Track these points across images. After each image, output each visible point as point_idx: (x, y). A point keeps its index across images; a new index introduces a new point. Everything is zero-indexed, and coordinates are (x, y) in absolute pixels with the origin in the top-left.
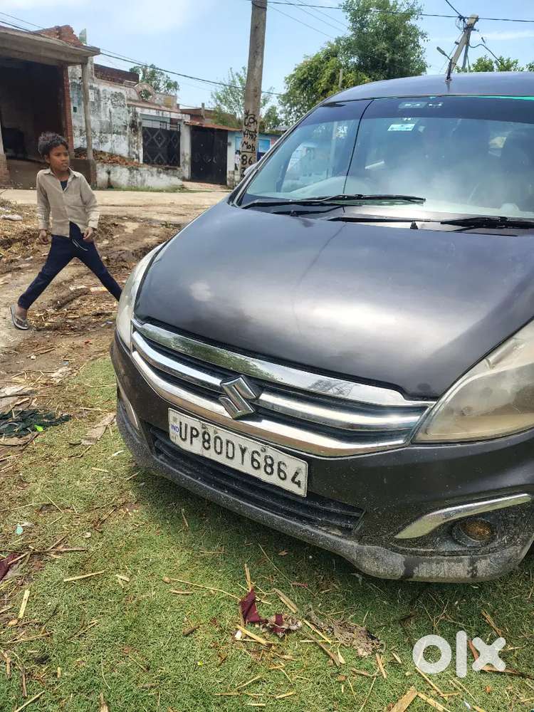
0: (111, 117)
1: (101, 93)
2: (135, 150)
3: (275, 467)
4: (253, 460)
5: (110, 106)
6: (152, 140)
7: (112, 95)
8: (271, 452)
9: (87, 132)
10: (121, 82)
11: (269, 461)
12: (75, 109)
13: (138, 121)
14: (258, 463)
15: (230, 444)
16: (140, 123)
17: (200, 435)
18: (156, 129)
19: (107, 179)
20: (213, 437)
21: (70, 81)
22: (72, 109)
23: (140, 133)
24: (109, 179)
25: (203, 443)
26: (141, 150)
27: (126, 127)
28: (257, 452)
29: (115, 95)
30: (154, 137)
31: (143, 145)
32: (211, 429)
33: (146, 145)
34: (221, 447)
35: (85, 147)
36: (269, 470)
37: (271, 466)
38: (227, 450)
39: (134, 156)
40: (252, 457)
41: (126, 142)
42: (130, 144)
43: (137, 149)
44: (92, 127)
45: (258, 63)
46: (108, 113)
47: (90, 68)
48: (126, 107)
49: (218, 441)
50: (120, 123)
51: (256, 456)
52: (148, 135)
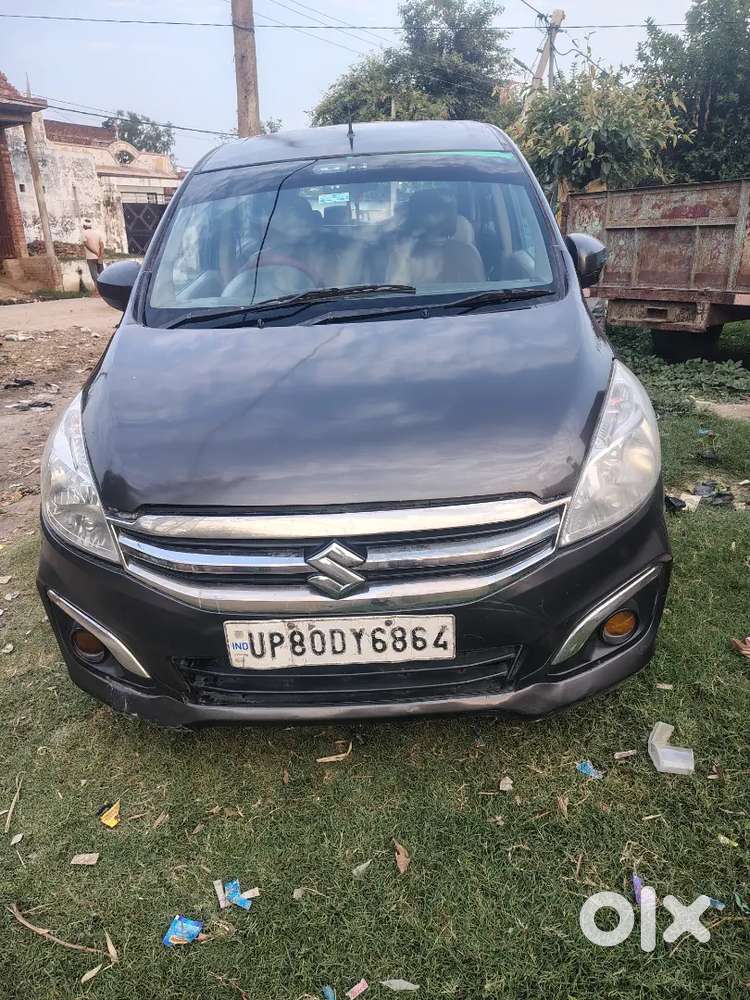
0: (75, 195)
1: (58, 161)
2: (115, 237)
3: (409, 639)
4: (375, 641)
5: (72, 179)
6: (139, 219)
7: (74, 162)
8: (399, 621)
9: (42, 218)
10: (88, 143)
11: (399, 634)
12: (22, 187)
13: (115, 196)
14: (383, 642)
15: (336, 635)
16: (119, 199)
17: (287, 640)
18: (143, 205)
19: (78, 281)
20: (307, 635)
21: (10, 149)
22: (18, 188)
23: (120, 213)
24: (81, 281)
25: (293, 647)
26: (124, 236)
27: (99, 205)
28: (379, 629)
29: (78, 164)
30: (141, 217)
31: (127, 229)
32: (302, 625)
33: (130, 228)
34: (324, 644)
35: (42, 239)
36: (399, 645)
37: (402, 639)
38: (333, 643)
39: (115, 245)
40: (374, 638)
41: (103, 227)
42: (107, 229)
43: (119, 235)
44: (48, 210)
45: (252, 106)
46: (71, 189)
47: (39, 128)
48: (96, 178)
49: (317, 637)
50: (90, 201)
51: (378, 635)
52: (131, 214)
